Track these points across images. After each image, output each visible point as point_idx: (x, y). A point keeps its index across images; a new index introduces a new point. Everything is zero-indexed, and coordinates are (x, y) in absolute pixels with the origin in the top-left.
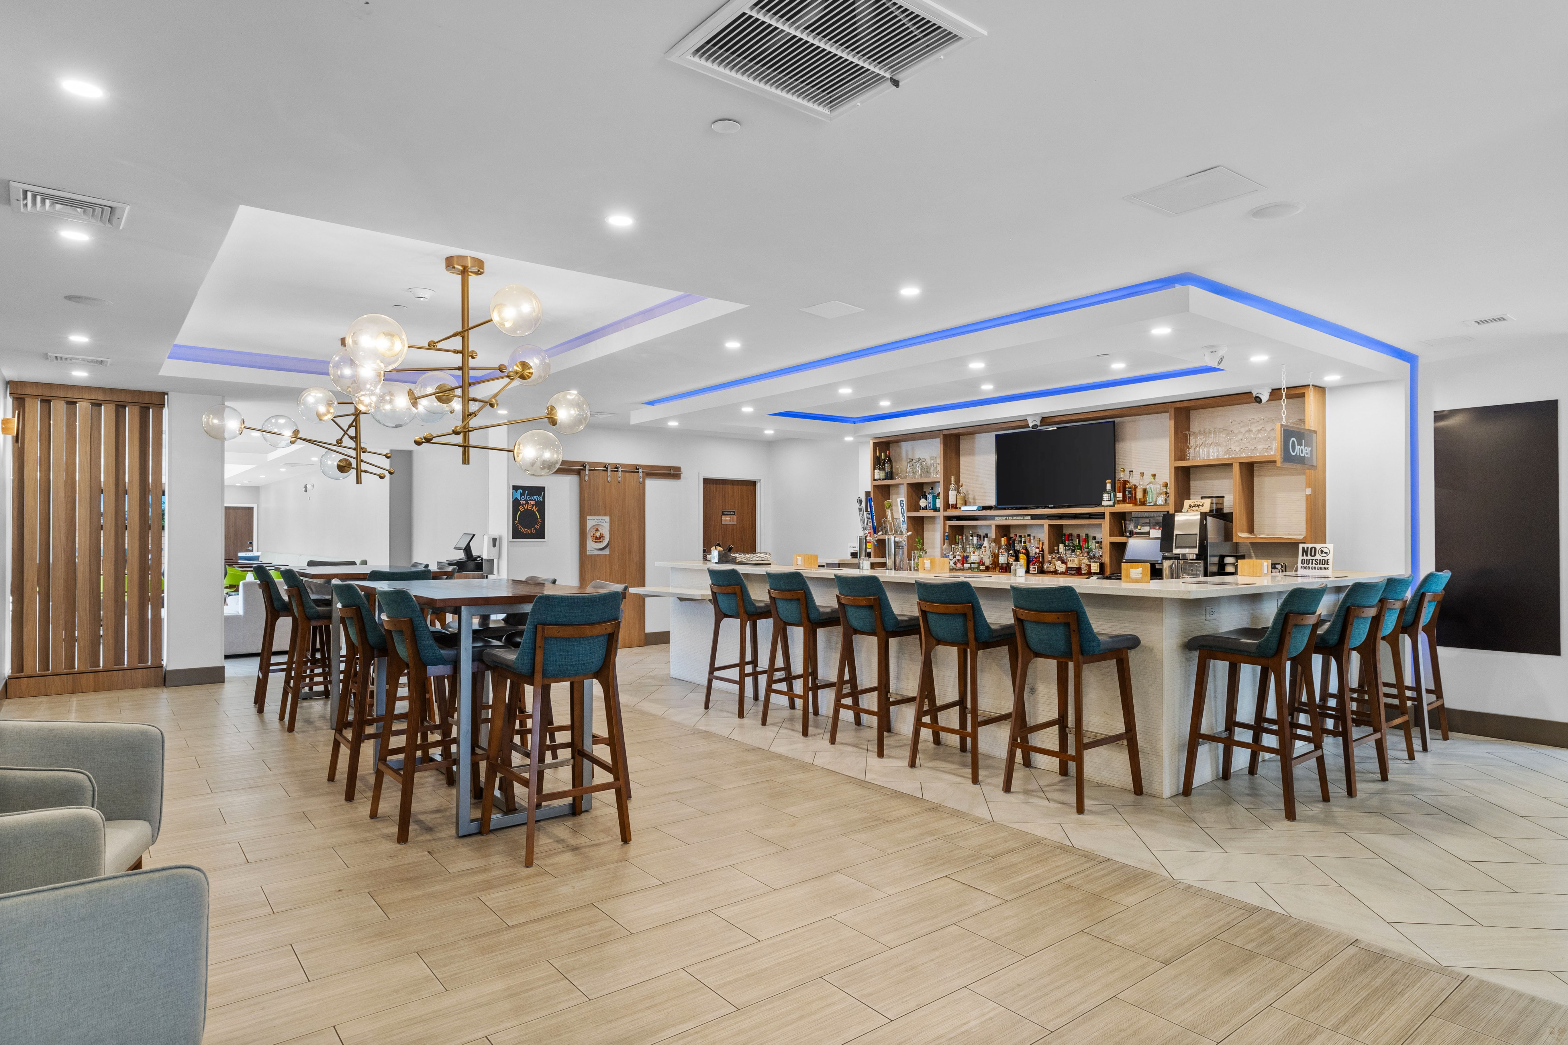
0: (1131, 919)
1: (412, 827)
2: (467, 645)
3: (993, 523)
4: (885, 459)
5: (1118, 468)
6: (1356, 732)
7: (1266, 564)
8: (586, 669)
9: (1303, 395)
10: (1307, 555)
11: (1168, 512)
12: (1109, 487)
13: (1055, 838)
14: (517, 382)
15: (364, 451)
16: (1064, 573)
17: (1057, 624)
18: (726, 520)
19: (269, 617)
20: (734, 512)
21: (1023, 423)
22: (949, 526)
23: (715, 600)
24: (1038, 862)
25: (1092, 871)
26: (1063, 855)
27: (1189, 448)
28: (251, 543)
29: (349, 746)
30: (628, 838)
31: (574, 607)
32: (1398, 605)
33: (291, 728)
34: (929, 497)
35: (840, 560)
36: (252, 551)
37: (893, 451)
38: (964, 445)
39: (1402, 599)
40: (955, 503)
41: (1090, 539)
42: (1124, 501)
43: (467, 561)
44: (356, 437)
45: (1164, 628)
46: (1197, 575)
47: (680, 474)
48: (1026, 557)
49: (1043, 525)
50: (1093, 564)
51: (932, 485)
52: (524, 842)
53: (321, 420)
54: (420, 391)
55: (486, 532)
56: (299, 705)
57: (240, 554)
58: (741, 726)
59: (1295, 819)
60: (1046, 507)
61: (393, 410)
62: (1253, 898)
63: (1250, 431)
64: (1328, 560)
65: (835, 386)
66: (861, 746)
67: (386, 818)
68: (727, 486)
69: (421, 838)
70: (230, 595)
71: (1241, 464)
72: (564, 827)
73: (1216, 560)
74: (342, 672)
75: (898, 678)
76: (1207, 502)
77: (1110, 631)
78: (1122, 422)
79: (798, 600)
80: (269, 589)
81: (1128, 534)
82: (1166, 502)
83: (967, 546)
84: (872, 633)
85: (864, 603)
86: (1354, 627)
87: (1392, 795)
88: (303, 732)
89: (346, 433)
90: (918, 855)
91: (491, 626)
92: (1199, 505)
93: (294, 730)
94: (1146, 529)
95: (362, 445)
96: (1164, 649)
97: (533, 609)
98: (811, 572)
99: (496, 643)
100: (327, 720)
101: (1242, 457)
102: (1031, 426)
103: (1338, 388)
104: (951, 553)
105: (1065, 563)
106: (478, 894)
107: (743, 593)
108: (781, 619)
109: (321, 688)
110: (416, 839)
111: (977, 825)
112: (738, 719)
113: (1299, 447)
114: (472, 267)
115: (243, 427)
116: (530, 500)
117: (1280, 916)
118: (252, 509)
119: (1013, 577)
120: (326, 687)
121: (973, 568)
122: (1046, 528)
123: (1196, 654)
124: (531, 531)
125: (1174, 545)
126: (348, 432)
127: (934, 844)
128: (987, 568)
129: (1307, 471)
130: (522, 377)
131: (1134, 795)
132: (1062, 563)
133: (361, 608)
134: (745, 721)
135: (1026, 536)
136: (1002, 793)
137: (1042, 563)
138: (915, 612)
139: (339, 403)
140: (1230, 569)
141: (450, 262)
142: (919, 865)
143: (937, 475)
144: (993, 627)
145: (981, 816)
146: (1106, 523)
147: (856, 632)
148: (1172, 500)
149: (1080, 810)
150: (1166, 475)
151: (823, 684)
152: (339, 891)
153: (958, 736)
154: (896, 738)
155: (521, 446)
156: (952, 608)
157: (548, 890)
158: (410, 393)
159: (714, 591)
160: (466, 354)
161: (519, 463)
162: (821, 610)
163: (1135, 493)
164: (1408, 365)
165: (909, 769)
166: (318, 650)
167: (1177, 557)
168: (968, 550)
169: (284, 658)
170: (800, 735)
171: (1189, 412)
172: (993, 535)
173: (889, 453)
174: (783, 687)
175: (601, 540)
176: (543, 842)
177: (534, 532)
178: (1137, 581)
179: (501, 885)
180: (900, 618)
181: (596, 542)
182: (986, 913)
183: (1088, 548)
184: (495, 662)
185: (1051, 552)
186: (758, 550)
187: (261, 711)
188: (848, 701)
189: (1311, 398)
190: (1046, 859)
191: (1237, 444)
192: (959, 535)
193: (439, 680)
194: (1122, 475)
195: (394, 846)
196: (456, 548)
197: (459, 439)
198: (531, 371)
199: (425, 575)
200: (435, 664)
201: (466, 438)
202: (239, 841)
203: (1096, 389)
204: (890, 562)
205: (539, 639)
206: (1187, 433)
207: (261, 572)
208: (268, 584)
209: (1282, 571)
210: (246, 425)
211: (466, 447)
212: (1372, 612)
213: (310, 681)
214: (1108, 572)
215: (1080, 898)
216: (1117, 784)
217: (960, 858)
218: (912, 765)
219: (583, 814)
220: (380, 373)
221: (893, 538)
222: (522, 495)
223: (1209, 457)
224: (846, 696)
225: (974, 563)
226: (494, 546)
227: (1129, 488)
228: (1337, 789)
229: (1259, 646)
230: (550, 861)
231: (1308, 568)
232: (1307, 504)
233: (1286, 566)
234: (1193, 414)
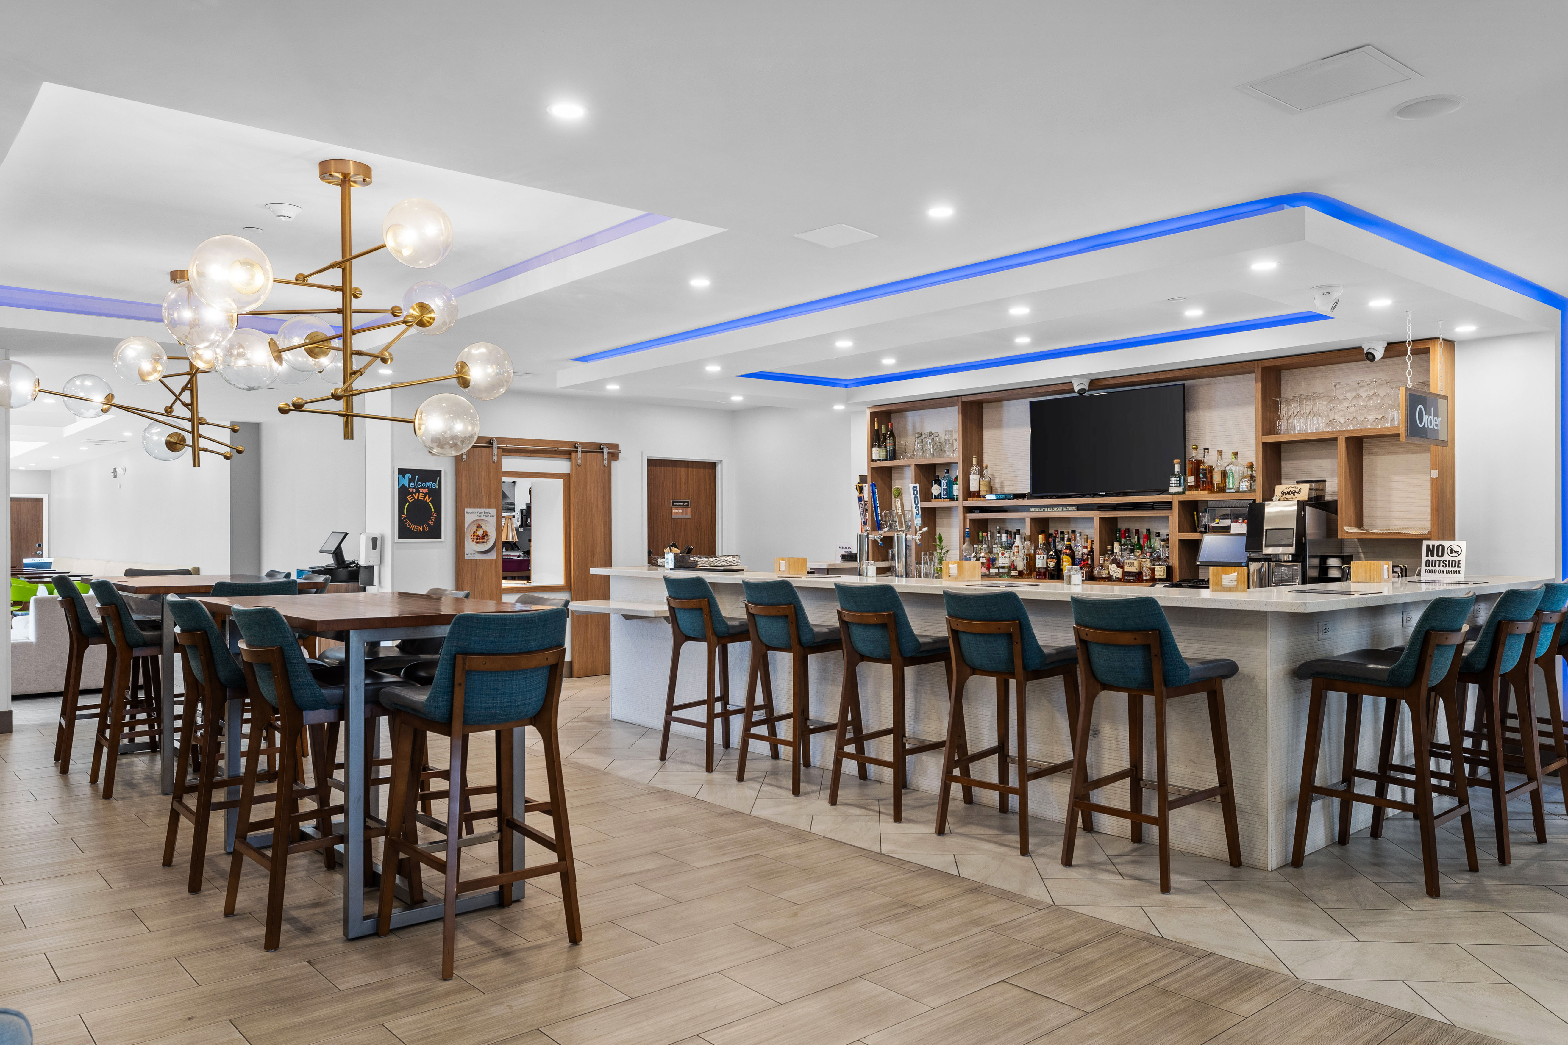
0: (1252, 1034)
1: (285, 927)
2: (357, 681)
3: (1028, 516)
4: (886, 434)
5: (1190, 445)
6: (1510, 781)
7: (1386, 566)
8: (520, 713)
9: (1427, 351)
10: (1432, 556)
11: (1254, 500)
12: (1177, 468)
13: (1138, 927)
14: (415, 330)
15: (202, 422)
16: (1119, 580)
17: (1134, 646)
18: (677, 513)
19: (75, 646)
20: (688, 502)
21: (1067, 386)
22: (970, 519)
23: (673, 617)
24: (1121, 958)
25: (1191, 969)
26: (1152, 949)
27: (1279, 418)
28: (39, 546)
29: (194, 818)
30: (578, 939)
31: (505, 629)
32: (1555, 618)
33: (108, 794)
34: (944, 482)
35: (830, 565)
36: (41, 556)
37: (896, 422)
38: (988, 415)
39: (1560, 610)
40: (977, 490)
41: (1153, 535)
42: (1197, 486)
43: (338, 568)
44: (192, 404)
45: (1268, 651)
46: (1293, 583)
47: (618, 453)
48: (1070, 559)
49: (1092, 518)
50: (1157, 568)
51: (948, 467)
52: (439, 945)
53: (144, 381)
54: (284, 341)
55: (364, 530)
56: (118, 762)
57: (26, 561)
58: (710, 783)
59: (1439, 896)
60: (1095, 495)
61: (248, 366)
62: (1404, 1003)
63: (1358, 396)
64: (1459, 561)
65: (829, 338)
66: (870, 808)
67: (246, 916)
68: (678, 469)
69: (297, 943)
70: (15, 616)
71: (1347, 438)
72: (489, 923)
73: (1316, 562)
74: (178, 717)
75: (917, 717)
76: (1305, 488)
77: (1197, 655)
78: (1194, 386)
79: (786, 617)
80: (75, 608)
81: (1202, 529)
82: (1251, 489)
83: (994, 546)
84: (886, 660)
85: (875, 621)
86: (1507, 647)
87: (1554, 862)
88: (124, 798)
89: (177, 398)
90: (963, 952)
91: (381, 655)
92: (1295, 492)
93: (111, 797)
94: (1226, 522)
95: (200, 416)
96: (1269, 678)
97: (450, 633)
98: (801, 581)
99: (390, 678)
100: (155, 781)
101: (1348, 431)
102: (1076, 389)
103: (1471, 342)
104: (974, 554)
105: (1122, 567)
106: (380, 1019)
107: (712, 608)
108: (762, 642)
109: (146, 739)
110: (289, 945)
111: (1033, 910)
112: (706, 774)
113: (1427, 417)
114: (356, 175)
115: (37, 390)
116: (422, 487)
117: (1441, 1025)
118: (40, 500)
119: (1065, 586)
120: (152, 738)
121: (1002, 573)
122: (1097, 521)
123: (1308, 684)
124: (423, 528)
125: (1264, 543)
126: (181, 398)
127: (982, 937)
128: (1021, 574)
129: (1433, 447)
130: (421, 324)
131: (1230, 867)
132: (1118, 567)
133: (209, 632)
134: (715, 775)
135: (1070, 532)
136: (1061, 867)
137: (1092, 567)
138: (942, 631)
139: (169, 358)
140: (1334, 573)
141: (325, 169)
142: (966, 966)
143: (954, 453)
144: (1046, 651)
145: (1037, 898)
146: (1174, 516)
147: (864, 658)
148: (1259, 485)
149: (1165, 888)
150: (1251, 453)
151: (818, 726)
152: (189, 1019)
153: (997, 793)
154: (916, 795)
155: (424, 415)
156: (993, 627)
157: (478, 1011)
158: (272, 344)
159: (672, 605)
160: (348, 292)
161: (421, 439)
162: (816, 629)
163: (1212, 477)
164: (1559, 312)
165: (935, 836)
166: (141, 687)
167: (1268, 559)
168: (995, 551)
169: (97, 700)
170: (790, 794)
171: (1280, 373)
172: (1027, 531)
173: (892, 426)
174: (763, 730)
175: (485, 540)
176: (464, 944)
177: (427, 529)
178: (1230, 590)
179: (413, 1006)
180: (921, 640)
181: (477, 543)
182: (1063, 1031)
183: (1150, 547)
184: (396, 704)
185: (1103, 552)
186: (719, 553)
187: (64, 770)
188: (850, 749)
189: (1438, 354)
190: (1130, 955)
191: (1341, 413)
192: (983, 532)
193: (316, 729)
194: (1194, 453)
195: (259, 954)
196: (322, 551)
197: (339, 406)
198: (432, 315)
199: (287, 587)
200: (313, 708)
201: (349, 405)
202: (44, 951)
203: (1161, 343)
204: (899, 566)
205: (458, 673)
206: (1278, 399)
207: (63, 583)
208: (73, 601)
209: (1402, 576)
210: (42, 387)
211: (348, 417)
212: (1528, 628)
213: (130, 730)
214: (1177, 578)
215: (1182, 1007)
216: (1206, 852)
217: (1018, 956)
218: (941, 831)
219: (513, 905)
220: (232, 316)
221: (903, 535)
222: (411, 480)
223: (1306, 429)
224: (849, 742)
225: (1003, 567)
226: (374, 548)
227: (1203, 470)
228: (1487, 854)
229: (1391, 672)
230: (476, 971)
231: (1435, 572)
232: (1432, 490)
233: (1406, 569)
234: (1284, 375)
